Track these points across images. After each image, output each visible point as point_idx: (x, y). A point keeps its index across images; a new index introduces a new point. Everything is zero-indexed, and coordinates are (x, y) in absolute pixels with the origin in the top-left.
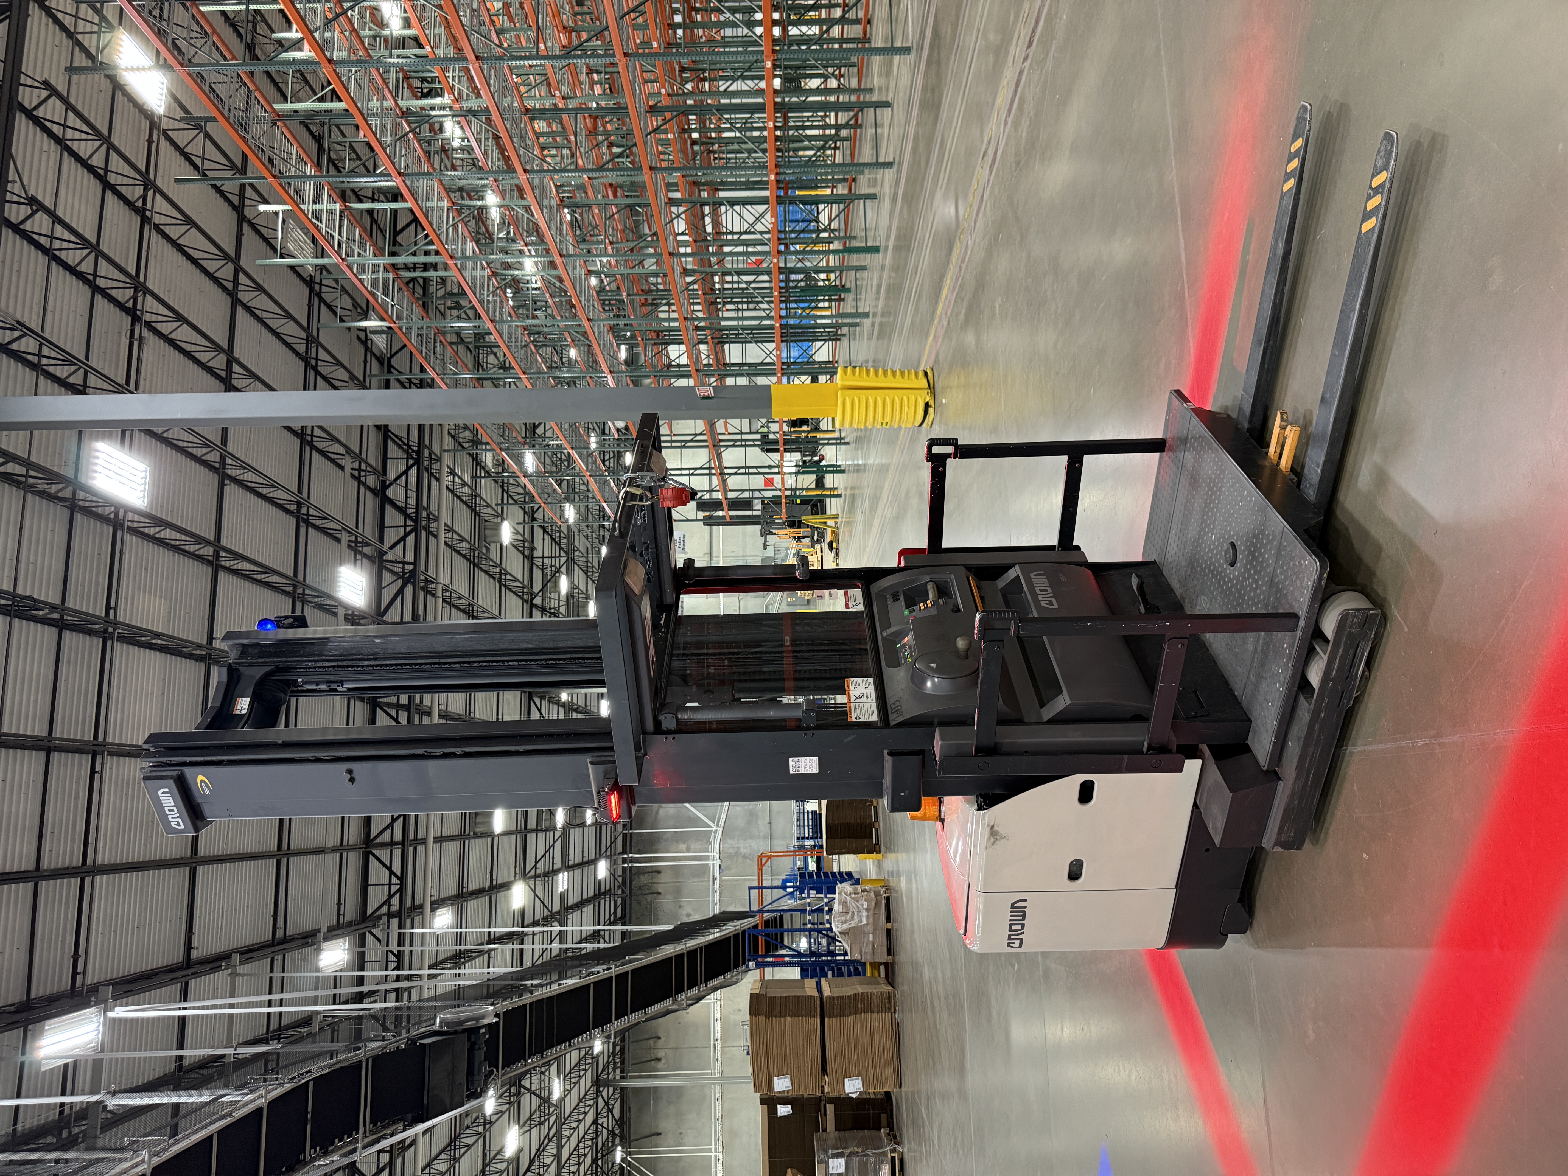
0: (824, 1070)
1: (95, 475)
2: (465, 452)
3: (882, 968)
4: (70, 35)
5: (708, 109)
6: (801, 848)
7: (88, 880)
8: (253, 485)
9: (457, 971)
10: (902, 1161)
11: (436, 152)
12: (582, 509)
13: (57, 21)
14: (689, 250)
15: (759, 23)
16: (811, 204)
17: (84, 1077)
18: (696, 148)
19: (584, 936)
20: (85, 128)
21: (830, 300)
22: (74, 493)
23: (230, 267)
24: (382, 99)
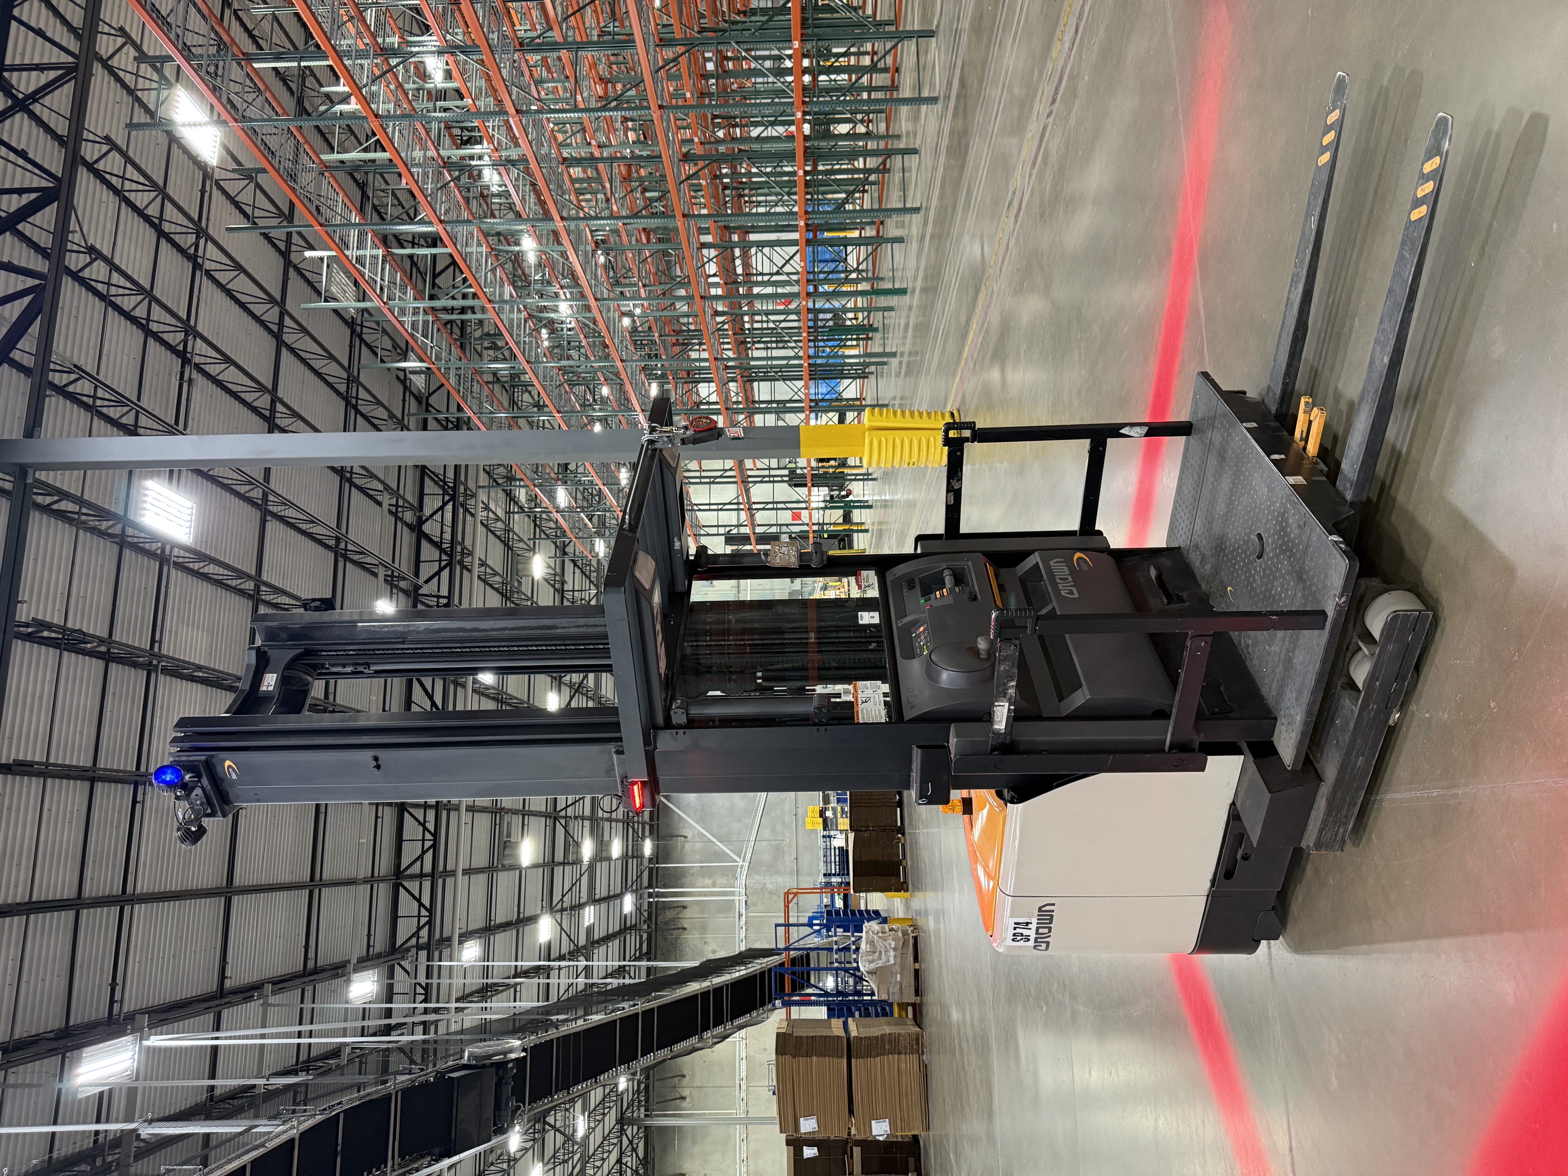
0: (851, 1112)
1: (144, 512)
2: (499, 488)
3: (910, 1009)
4: (131, 92)
5: (740, 157)
6: (828, 885)
7: (127, 909)
8: (294, 521)
9: (484, 1005)
11: (476, 199)
13: (118, 79)
14: (719, 292)
15: (789, 72)
16: (839, 246)
17: (119, 1105)
18: (727, 192)
19: (610, 971)
20: (142, 179)
21: (857, 339)
22: (123, 531)
23: (276, 310)
24: (424, 149)
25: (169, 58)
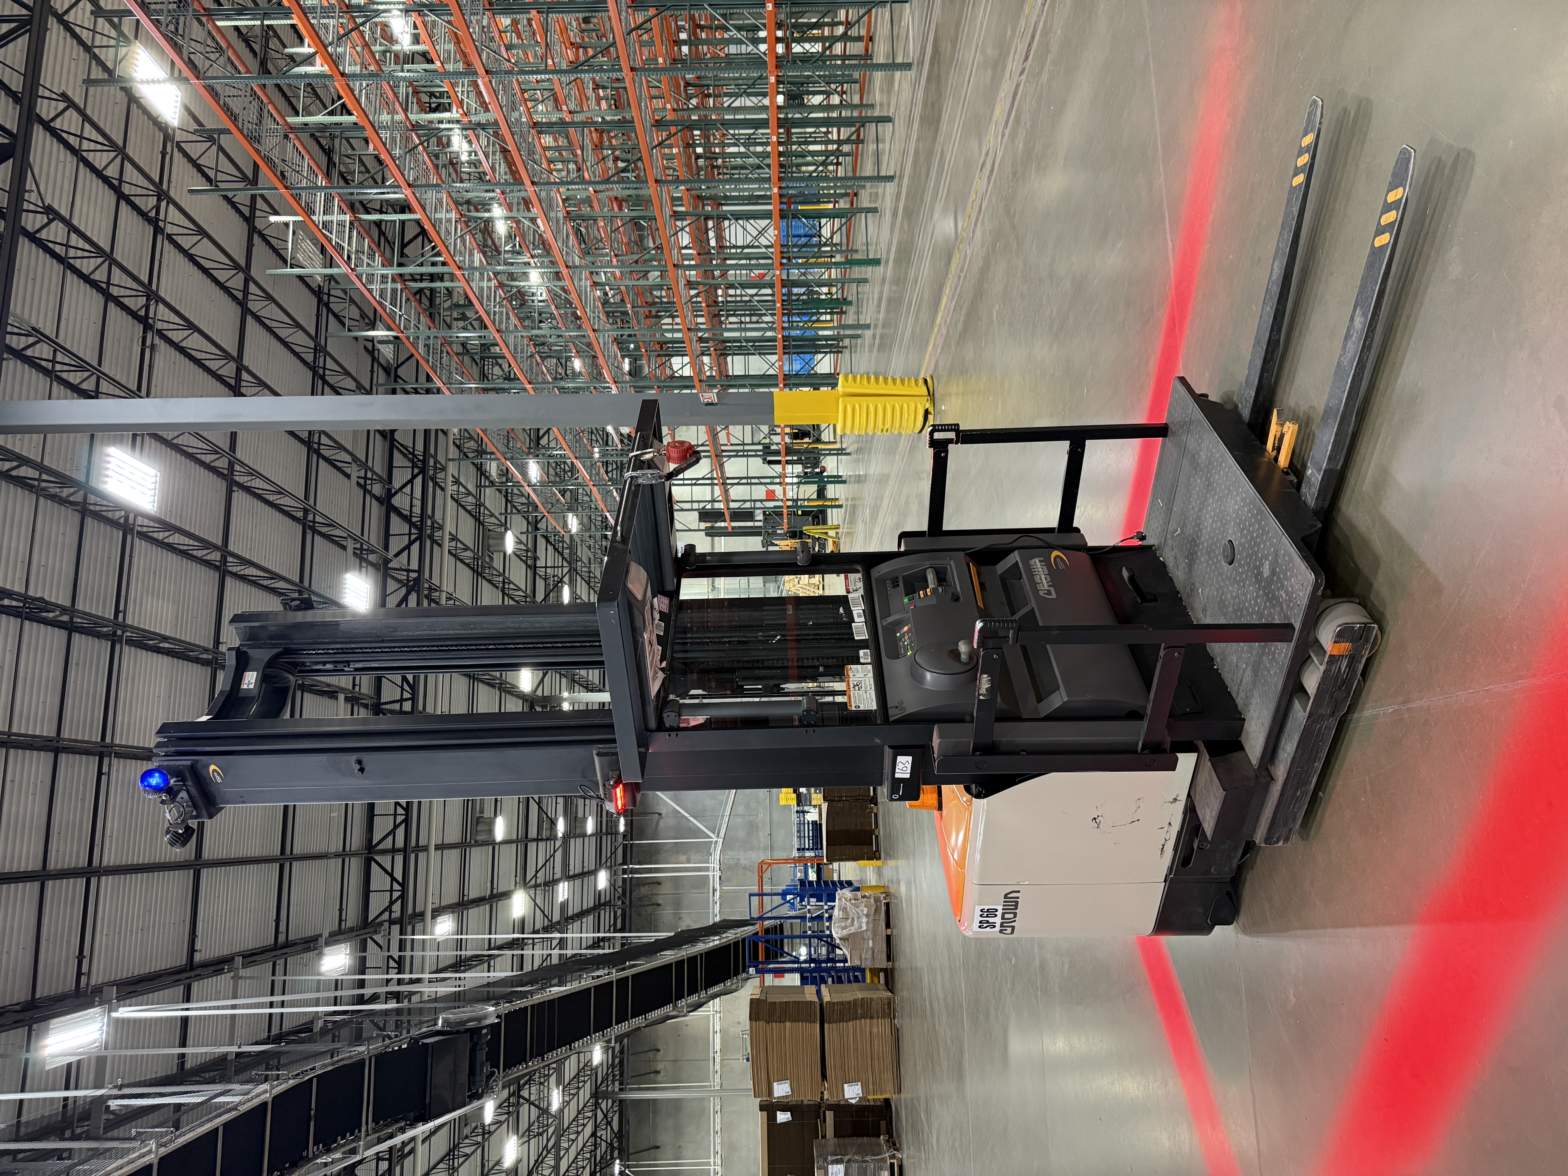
0: (824, 1076)
1: (106, 479)
2: (468, 462)
3: (882, 975)
4: (88, 49)
5: (712, 124)
6: (801, 859)
7: (94, 881)
8: (261, 492)
10: (901, 1167)
11: (445, 166)
12: (585, 520)
13: (74, 35)
14: (693, 263)
15: (763, 40)
16: (814, 218)
17: (88, 1073)
18: (701, 162)
19: (584, 942)
20: (100, 139)
21: (831, 313)
22: (85, 498)
23: (241, 276)
24: (393, 112)
25: (129, 13)
